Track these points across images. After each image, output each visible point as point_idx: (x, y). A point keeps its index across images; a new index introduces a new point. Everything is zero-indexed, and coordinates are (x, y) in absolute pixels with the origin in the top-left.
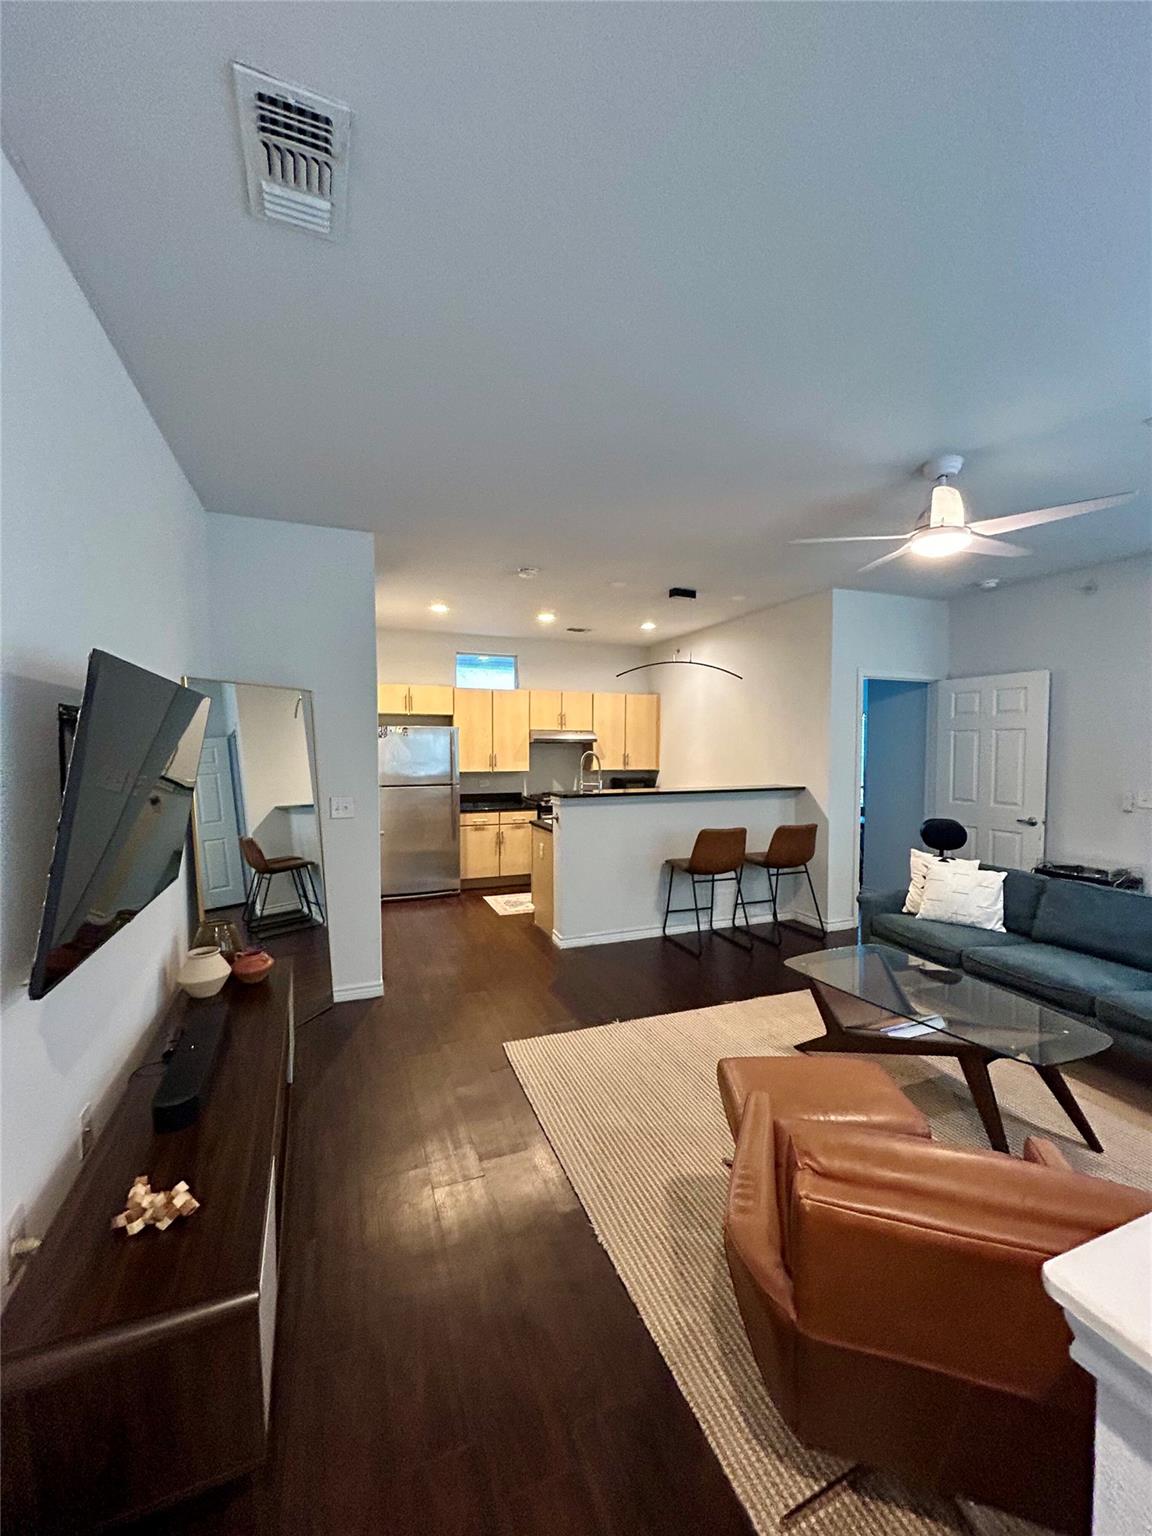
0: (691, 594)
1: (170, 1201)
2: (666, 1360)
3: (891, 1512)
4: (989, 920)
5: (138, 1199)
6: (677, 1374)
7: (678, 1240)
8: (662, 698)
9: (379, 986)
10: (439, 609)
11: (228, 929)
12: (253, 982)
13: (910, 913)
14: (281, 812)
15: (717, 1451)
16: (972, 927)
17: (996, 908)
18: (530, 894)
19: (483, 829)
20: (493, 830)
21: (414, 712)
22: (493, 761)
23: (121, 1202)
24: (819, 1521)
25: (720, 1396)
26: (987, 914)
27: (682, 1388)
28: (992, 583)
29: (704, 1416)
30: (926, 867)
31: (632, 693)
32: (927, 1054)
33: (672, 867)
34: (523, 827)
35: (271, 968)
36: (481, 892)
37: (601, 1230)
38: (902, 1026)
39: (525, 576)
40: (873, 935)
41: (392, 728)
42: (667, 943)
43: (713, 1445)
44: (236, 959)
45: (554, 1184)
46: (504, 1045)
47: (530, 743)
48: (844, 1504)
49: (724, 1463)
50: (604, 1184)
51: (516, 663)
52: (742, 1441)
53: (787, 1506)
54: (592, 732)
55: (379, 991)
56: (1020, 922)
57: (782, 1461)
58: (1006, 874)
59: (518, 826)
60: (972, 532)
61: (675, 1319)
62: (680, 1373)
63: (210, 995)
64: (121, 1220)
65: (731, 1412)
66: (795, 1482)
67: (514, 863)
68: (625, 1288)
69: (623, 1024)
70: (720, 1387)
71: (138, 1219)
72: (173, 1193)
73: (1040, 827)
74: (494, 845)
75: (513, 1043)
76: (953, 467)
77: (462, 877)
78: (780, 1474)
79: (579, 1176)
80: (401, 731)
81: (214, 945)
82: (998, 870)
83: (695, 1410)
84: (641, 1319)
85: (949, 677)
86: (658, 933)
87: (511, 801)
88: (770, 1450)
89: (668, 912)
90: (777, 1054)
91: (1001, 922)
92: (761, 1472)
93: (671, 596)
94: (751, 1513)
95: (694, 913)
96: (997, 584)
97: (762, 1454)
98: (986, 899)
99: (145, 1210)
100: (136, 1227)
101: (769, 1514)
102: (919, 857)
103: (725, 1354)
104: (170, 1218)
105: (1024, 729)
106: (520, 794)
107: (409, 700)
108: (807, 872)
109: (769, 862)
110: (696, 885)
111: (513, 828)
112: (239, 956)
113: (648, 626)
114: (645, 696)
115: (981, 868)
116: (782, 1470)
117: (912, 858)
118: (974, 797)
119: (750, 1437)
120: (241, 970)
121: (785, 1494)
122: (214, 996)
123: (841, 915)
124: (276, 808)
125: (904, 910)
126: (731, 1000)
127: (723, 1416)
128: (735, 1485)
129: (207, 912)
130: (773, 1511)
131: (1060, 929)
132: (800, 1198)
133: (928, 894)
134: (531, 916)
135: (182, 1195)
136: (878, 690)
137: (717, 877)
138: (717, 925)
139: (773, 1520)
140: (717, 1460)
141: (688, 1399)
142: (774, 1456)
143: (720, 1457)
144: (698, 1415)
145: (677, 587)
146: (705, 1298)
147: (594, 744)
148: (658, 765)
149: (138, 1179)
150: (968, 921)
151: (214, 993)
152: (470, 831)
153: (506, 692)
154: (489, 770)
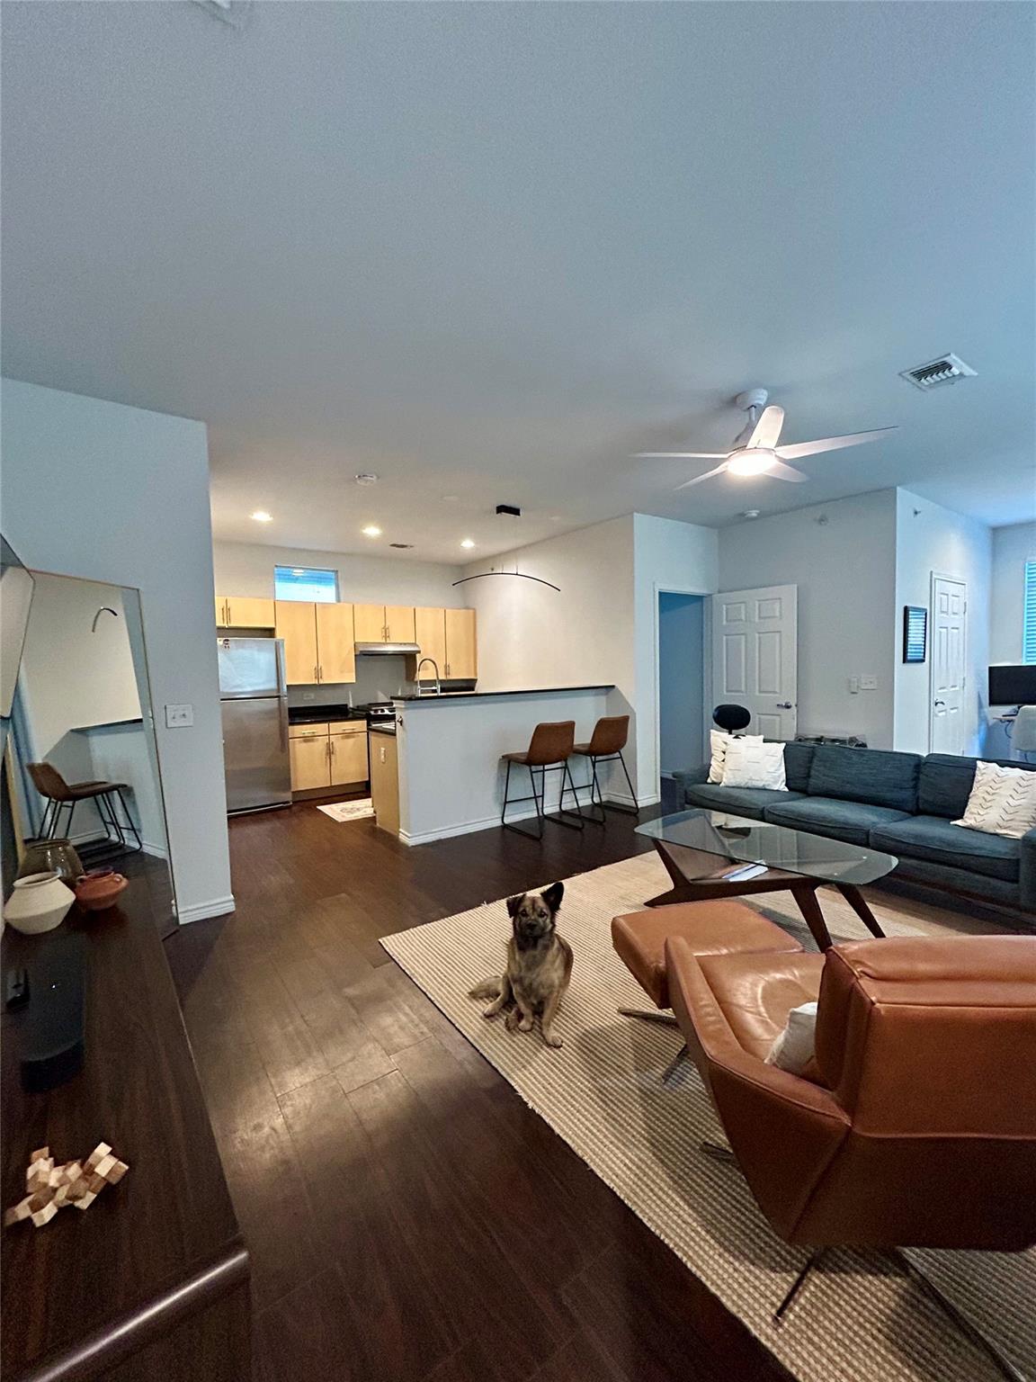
0: (516, 511)
1: (89, 1173)
2: (626, 1202)
3: (854, 1280)
4: (776, 782)
5: (42, 1179)
6: (640, 1212)
7: (602, 1089)
8: (478, 612)
9: (229, 901)
10: (262, 517)
11: (65, 851)
12: (103, 906)
13: (713, 783)
14: (76, 734)
15: (699, 1274)
16: (764, 789)
17: (780, 772)
18: (370, 800)
19: (312, 741)
20: (322, 741)
21: (233, 624)
22: (318, 673)
23: (17, 1188)
24: (803, 1308)
25: (684, 1222)
26: (774, 778)
27: (649, 1225)
28: (754, 514)
29: (676, 1245)
30: (726, 743)
31: (452, 608)
32: (744, 894)
33: (510, 762)
34: (353, 737)
35: (125, 889)
36: (314, 802)
37: (529, 1096)
38: (737, 872)
39: (363, 484)
40: (688, 803)
42: (506, 830)
43: (694, 1269)
44: (78, 884)
45: (470, 1063)
46: (380, 940)
47: (356, 655)
48: (816, 1286)
49: (708, 1284)
50: (518, 1053)
51: (337, 578)
52: (716, 1257)
53: (773, 1304)
54: (415, 644)
55: (231, 907)
56: (799, 782)
57: (753, 1264)
58: (784, 744)
59: (348, 735)
60: (776, 456)
61: (622, 1161)
62: (642, 1211)
63: (49, 928)
64: (22, 1211)
65: (698, 1233)
66: (772, 1280)
67: (349, 772)
68: (568, 1145)
69: (491, 905)
70: (681, 1213)
71: (47, 1203)
72: (91, 1160)
73: (794, 709)
74: (324, 756)
75: (388, 937)
76: (760, 399)
77: (293, 790)
78: (757, 1278)
79: (492, 1050)
80: (222, 643)
81: (48, 870)
82: (779, 742)
83: (667, 1241)
84: (592, 1171)
85: (720, 592)
86: (498, 823)
87: (337, 713)
88: (742, 1258)
89: (506, 802)
90: (631, 912)
91: (784, 783)
92: (741, 1280)
93: (498, 512)
94: (746, 1321)
95: (534, 801)
96: (758, 514)
97: (737, 1264)
98: (773, 766)
99: (55, 1190)
100: (48, 1213)
101: (760, 1316)
102: (718, 736)
103: (675, 1182)
104: (93, 1192)
105: (780, 632)
106: (346, 705)
107: (226, 612)
108: (621, 757)
109: (592, 751)
110: (534, 774)
111: (343, 738)
112: (82, 881)
113: (468, 544)
114: (464, 610)
115: (765, 741)
116: (757, 1272)
117: (712, 737)
118: (743, 688)
119: (721, 1250)
120: (86, 896)
121: (768, 1294)
122: (55, 929)
123: (648, 795)
124: (72, 731)
125: (709, 781)
126: (580, 872)
127: (692, 1239)
128: (724, 1300)
129: (26, 842)
130: (763, 1313)
131: (832, 783)
132: (873, 1003)
133: (729, 764)
134: (373, 819)
135: (105, 1161)
136: (669, 602)
137: (547, 767)
138: (547, 811)
139: (766, 1322)
140: (701, 1282)
141: (658, 1232)
142: (747, 1263)
143: (703, 1279)
144: (671, 1246)
145: (504, 504)
146: (642, 1136)
147: (418, 655)
148: (476, 674)
149: (35, 1154)
150: (760, 784)
151: (55, 926)
152: (300, 742)
153: (325, 605)
154: (314, 682)
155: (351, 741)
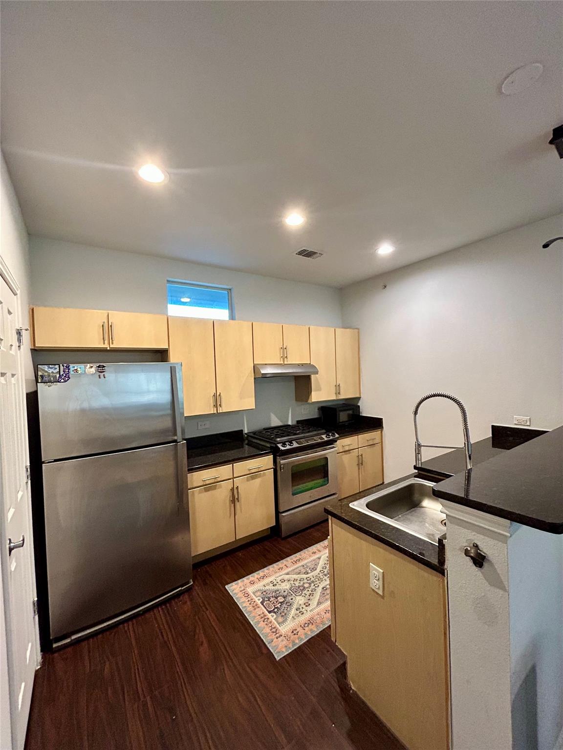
19: (215, 488)
20: (226, 486)
21: (116, 345)
22: (217, 399)
31: (341, 328)
34: (260, 476)
41: (80, 368)
47: (255, 379)
54: (311, 365)
59: (253, 475)
74: (228, 502)
80: (93, 370)
107: (108, 329)
111: (248, 480)
113: (385, 250)
114: (349, 330)
147: (312, 377)
148: (360, 393)
152: (200, 492)
153: (222, 322)
154: (213, 411)
155: (258, 481)
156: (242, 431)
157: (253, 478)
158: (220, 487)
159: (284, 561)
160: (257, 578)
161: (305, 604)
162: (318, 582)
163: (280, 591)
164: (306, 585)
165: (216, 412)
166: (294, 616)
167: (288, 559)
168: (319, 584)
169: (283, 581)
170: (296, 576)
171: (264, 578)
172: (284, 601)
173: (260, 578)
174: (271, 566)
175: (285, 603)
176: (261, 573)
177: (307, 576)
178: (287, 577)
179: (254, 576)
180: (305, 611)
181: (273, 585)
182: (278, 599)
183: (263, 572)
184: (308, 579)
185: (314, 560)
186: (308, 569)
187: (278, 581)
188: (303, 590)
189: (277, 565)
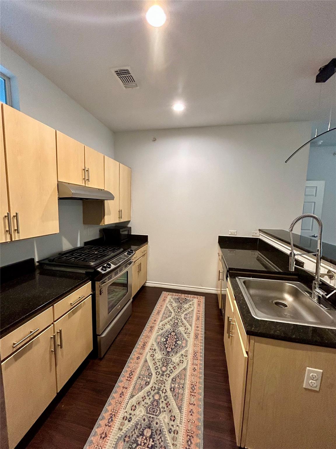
34: (80, 307)
47: (58, 200)
105: (314, 202)
111: (70, 317)
114: (126, 167)
154: (4, 238)
155: (79, 313)
156: (33, 260)
157: (74, 313)
158: (38, 341)
159: (118, 384)
160: (106, 425)
161: (171, 419)
162: (162, 386)
163: (139, 423)
164: (157, 397)
165: (9, 240)
166: (173, 442)
167: (121, 378)
168: (165, 388)
169: (134, 408)
170: (141, 394)
171: (113, 419)
172: (152, 433)
173: (109, 423)
174: (110, 398)
175: (154, 433)
176: (105, 414)
177: (150, 386)
178: (134, 401)
179: (100, 426)
180: (177, 428)
181: (129, 421)
182: (145, 434)
183: (107, 411)
184: (153, 389)
185: (143, 366)
186: (146, 379)
187: (130, 412)
188: (158, 404)
189: (116, 392)
